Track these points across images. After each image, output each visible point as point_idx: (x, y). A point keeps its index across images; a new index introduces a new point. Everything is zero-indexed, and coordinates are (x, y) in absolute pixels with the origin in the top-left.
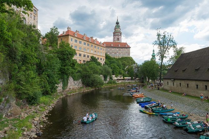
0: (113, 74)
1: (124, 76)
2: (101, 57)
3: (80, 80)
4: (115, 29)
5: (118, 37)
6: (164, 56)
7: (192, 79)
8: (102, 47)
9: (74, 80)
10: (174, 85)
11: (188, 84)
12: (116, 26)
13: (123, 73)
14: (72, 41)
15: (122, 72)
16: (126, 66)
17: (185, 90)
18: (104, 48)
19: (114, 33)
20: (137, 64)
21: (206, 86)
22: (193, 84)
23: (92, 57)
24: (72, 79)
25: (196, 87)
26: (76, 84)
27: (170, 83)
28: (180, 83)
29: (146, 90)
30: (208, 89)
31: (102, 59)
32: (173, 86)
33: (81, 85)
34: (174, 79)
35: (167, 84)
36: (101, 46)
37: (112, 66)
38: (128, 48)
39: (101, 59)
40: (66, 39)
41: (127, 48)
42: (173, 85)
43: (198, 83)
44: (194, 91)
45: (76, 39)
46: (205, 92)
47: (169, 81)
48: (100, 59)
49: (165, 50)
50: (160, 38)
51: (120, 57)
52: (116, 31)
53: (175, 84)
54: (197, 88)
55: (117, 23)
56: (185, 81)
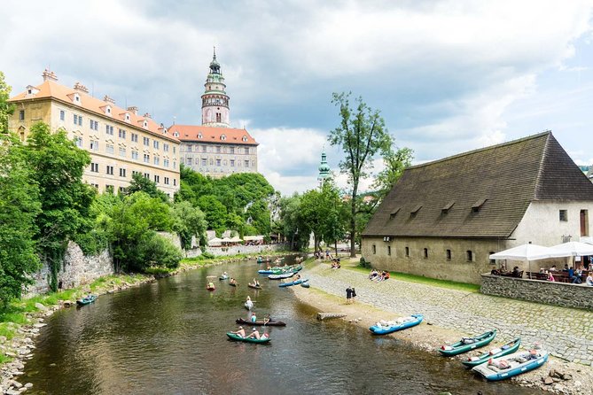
0: (210, 229)
1: (243, 232)
2: (167, 175)
3: (105, 254)
4: (208, 84)
5: (218, 112)
6: (361, 172)
7: (435, 234)
8: (167, 143)
9: (85, 255)
10: (390, 254)
11: (426, 250)
12: (209, 77)
13: (239, 222)
14: (62, 118)
15: (237, 219)
16: (248, 202)
17: (419, 264)
18: (175, 145)
19: (204, 98)
20: (278, 193)
21: (470, 253)
22: (438, 248)
23: (136, 176)
24: (78, 248)
25: (446, 255)
26: (92, 267)
27: (381, 248)
28: (407, 248)
29: (316, 273)
30: (474, 259)
31: (171, 182)
32: (388, 256)
33: (108, 269)
34: (392, 238)
35: (372, 252)
36: (166, 139)
37: (206, 204)
38: (251, 145)
39: (166, 180)
40: (39, 113)
41: (247, 146)
42: (387, 252)
43: (451, 245)
44: (441, 266)
45: (79, 114)
46: (467, 267)
47: (378, 243)
48: (162, 180)
49: (363, 155)
50: (348, 122)
51: (228, 176)
52: (210, 90)
53: (393, 249)
54: (449, 257)
55: (215, 68)
56: (420, 240)
